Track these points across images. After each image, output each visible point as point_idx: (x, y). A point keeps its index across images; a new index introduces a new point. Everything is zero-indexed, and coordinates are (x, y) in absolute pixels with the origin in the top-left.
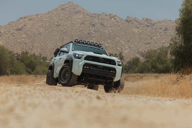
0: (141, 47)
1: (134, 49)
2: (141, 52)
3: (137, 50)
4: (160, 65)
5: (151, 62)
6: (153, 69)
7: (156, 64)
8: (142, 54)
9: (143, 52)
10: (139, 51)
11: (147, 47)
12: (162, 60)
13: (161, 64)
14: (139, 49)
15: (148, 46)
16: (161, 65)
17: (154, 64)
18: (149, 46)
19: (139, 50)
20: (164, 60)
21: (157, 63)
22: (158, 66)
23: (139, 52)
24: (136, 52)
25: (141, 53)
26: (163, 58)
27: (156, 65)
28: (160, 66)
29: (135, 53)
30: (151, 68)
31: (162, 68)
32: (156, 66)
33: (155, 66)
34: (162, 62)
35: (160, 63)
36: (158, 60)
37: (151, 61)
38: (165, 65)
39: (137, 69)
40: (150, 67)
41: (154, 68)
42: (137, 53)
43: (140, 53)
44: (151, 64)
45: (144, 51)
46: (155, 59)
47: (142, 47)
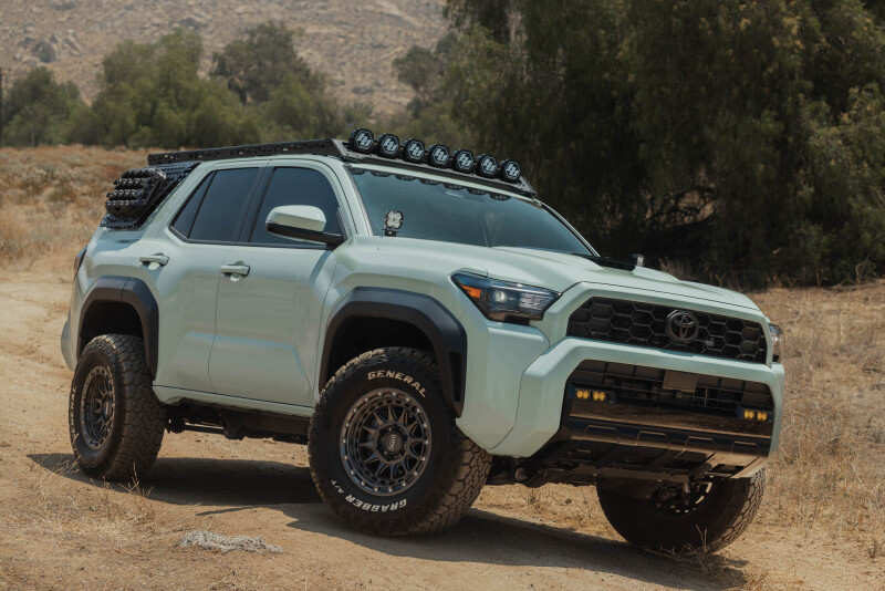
0: (37, 20)
1: (7, 28)
2: (37, 42)
3: (21, 31)
4: (174, 109)
5: (134, 98)
6: (145, 130)
7: (155, 105)
8: (43, 51)
9: (47, 40)
10: (30, 36)
11: (60, 22)
12: (182, 92)
13: (178, 110)
14: (30, 29)
15: (64, 19)
16: (177, 113)
17: (149, 105)
18: (69, 19)
19: (30, 32)
20: (187, 91)
21: (162, 104)
22: (166, 117)
23: (28, 40)
24: (17, 41)
25: (38, 46)
26: (184, 83)
27: (158, 111)
28: (176, 117)
29: (13, 44)
30: (137, 125)
31: (183, 123)
32: (155, 117)
33: (153, 112)
34: (181, 98)
35: (175, 104)
36: (163, 89)
37: (133, 93)
38: (198, 113)
39: (66, 128)
40: (131, 121)
41: (150, 125)
42: (20, 44)
43: (31, 46)
44: (134, 106)
45: (50, 36)
46: (150, 84)
47: (43, 20)
